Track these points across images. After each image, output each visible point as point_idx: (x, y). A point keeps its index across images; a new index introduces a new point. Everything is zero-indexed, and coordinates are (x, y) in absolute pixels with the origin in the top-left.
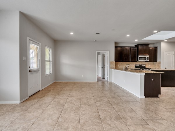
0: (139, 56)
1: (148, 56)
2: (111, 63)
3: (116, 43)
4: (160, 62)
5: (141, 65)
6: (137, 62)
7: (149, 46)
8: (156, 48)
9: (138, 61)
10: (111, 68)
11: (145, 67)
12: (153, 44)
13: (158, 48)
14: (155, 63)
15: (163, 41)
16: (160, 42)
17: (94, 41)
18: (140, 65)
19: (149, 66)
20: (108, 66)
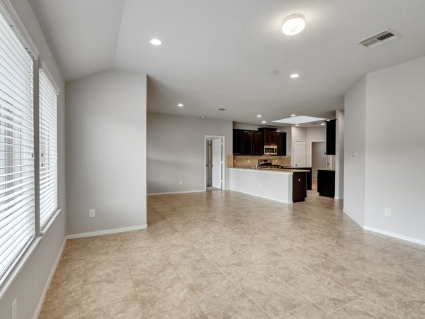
0: (266, 147)
1: (276, 147)
2: (228, 157)
3: (234, 123)
4: (290, 156)
5: (267, 161)
6: (261, 155)
7: (277, 131)
8: (284, 135)
9: (263, 154)
10: (228, 166)
12: (281, 127)
13: (287, 135)
14: (283, 157)
15: (293, 125)
16: (289, 126)
17: (203, 117)
19: (276, 161)
20: (223, 162)
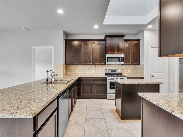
0: (108, 56)
4: (143, 65)
5: (115, 70)
6: (104, 65)
8: (137, 42)
9: (106, 63)
11: (121, 74)
13: (140, 41)
16: (142, 31)
18: (112, 70)
